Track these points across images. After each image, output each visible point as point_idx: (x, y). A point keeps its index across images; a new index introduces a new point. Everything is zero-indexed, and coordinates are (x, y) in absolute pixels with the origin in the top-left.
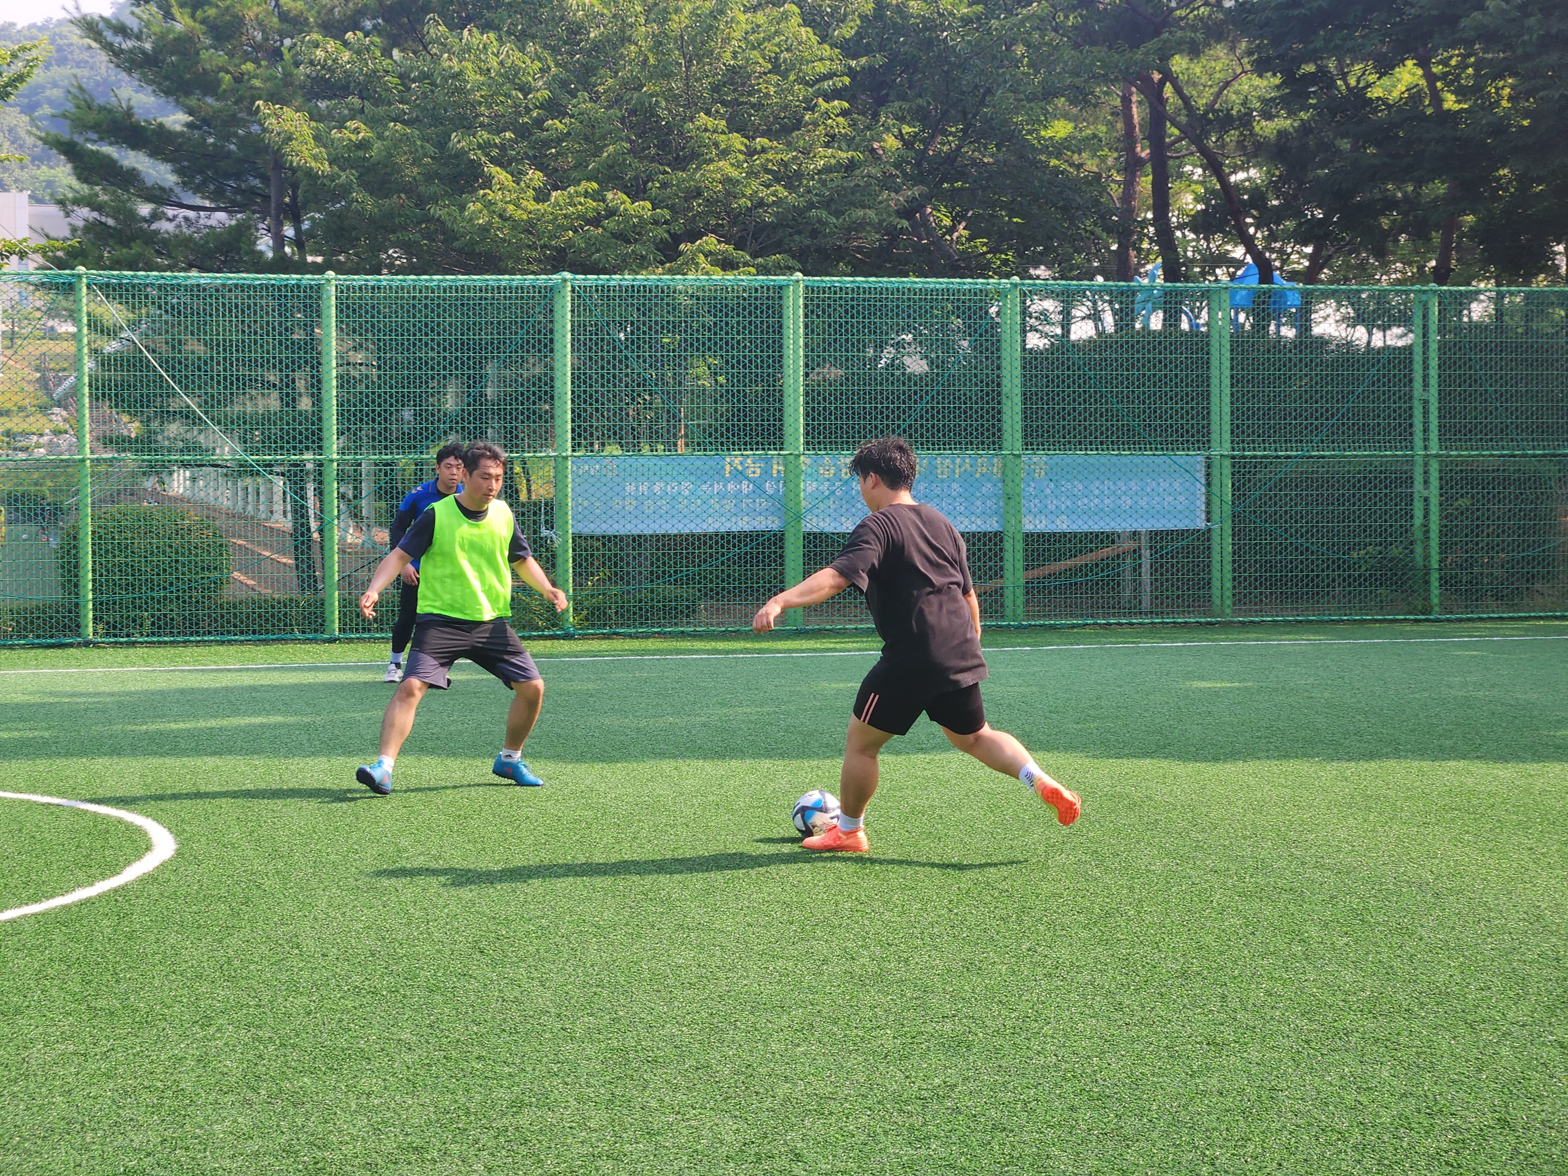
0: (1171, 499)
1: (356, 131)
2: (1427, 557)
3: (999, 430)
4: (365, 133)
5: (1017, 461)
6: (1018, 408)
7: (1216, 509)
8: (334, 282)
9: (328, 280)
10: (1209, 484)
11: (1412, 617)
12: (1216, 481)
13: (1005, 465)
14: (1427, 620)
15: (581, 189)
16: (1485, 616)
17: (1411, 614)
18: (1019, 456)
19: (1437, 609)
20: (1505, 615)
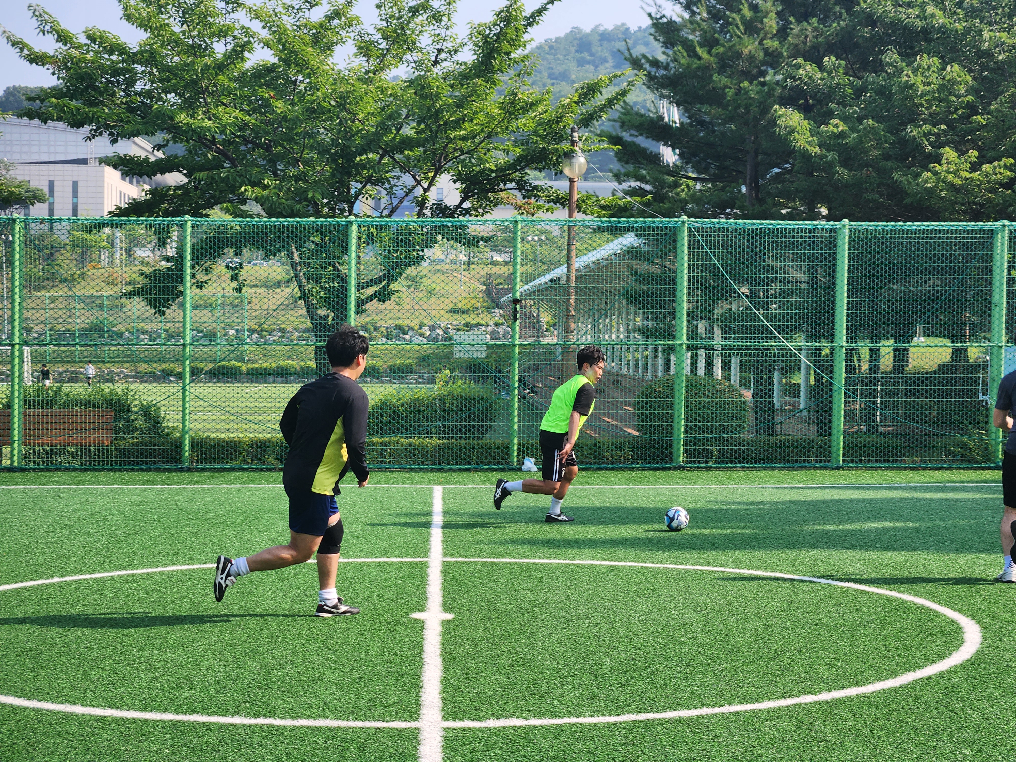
1: (836, 126)
4: (842, 127)
8: (847, 227)
9: (844, 226)
15: (1002, 163)
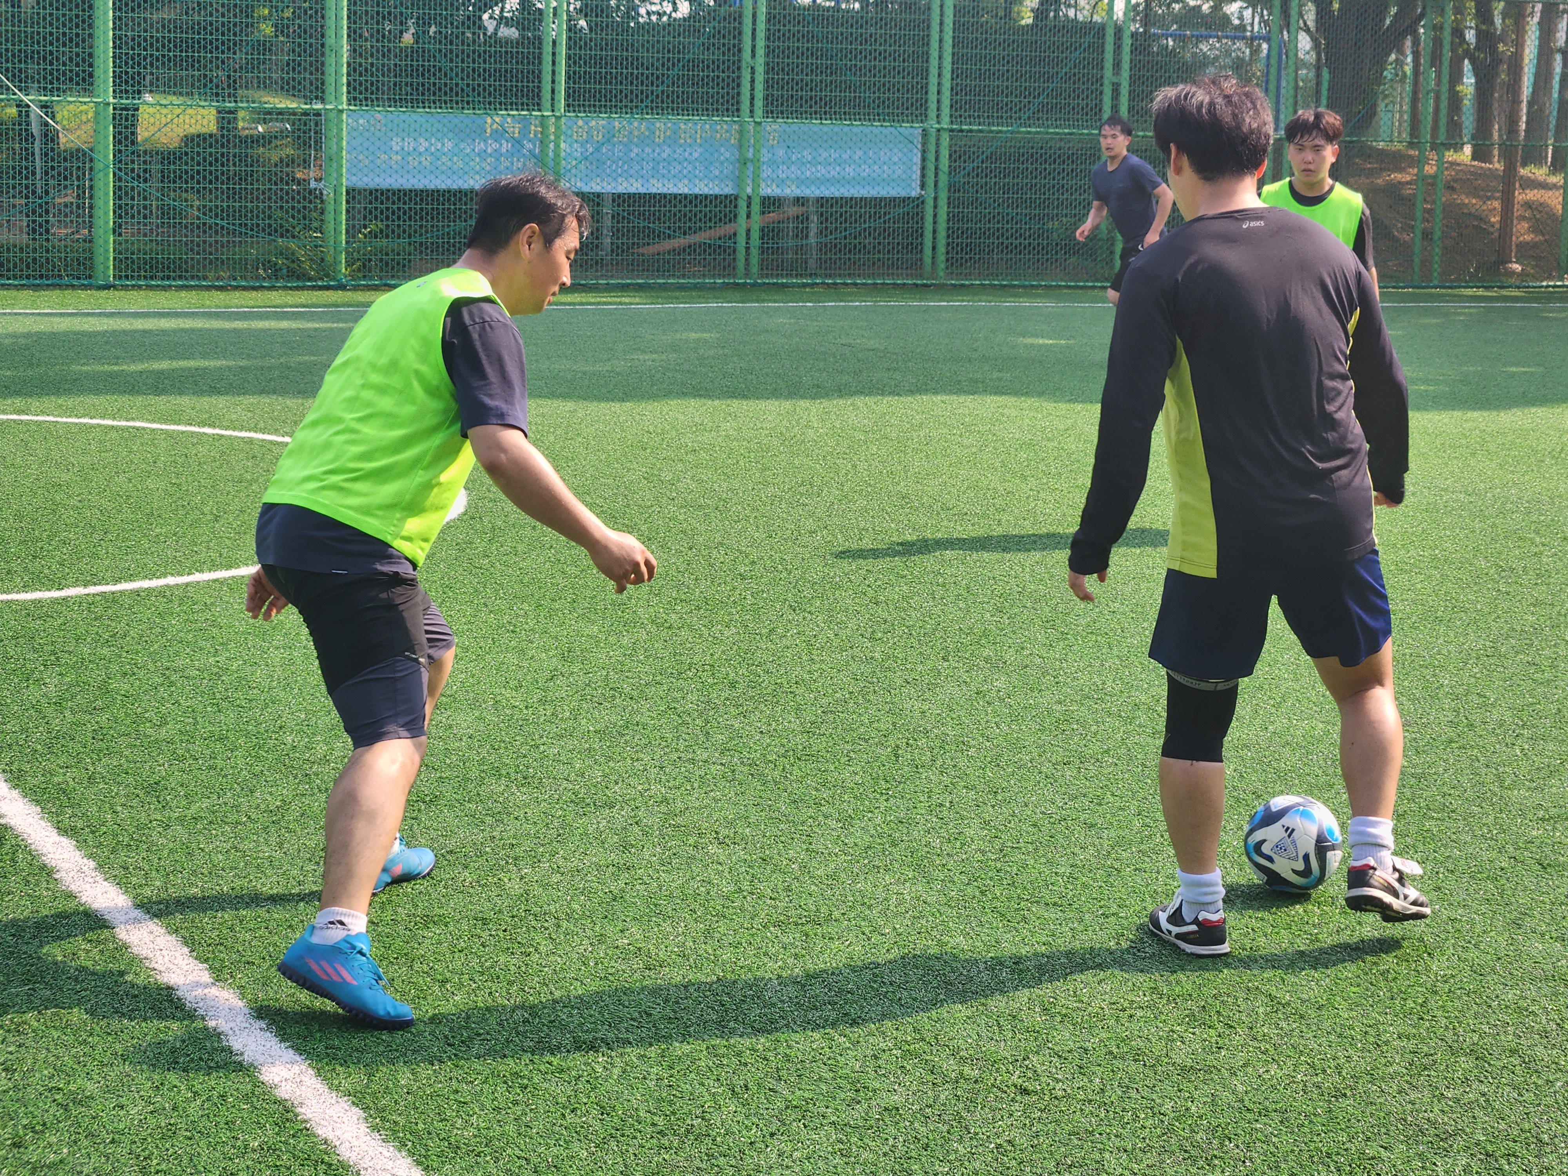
5: (758, 128)
6: (761, 77)
7: (930, 177)
10: (924, 155)
12: (931, 152)
13: (741, 132)
17: (1098, 280)
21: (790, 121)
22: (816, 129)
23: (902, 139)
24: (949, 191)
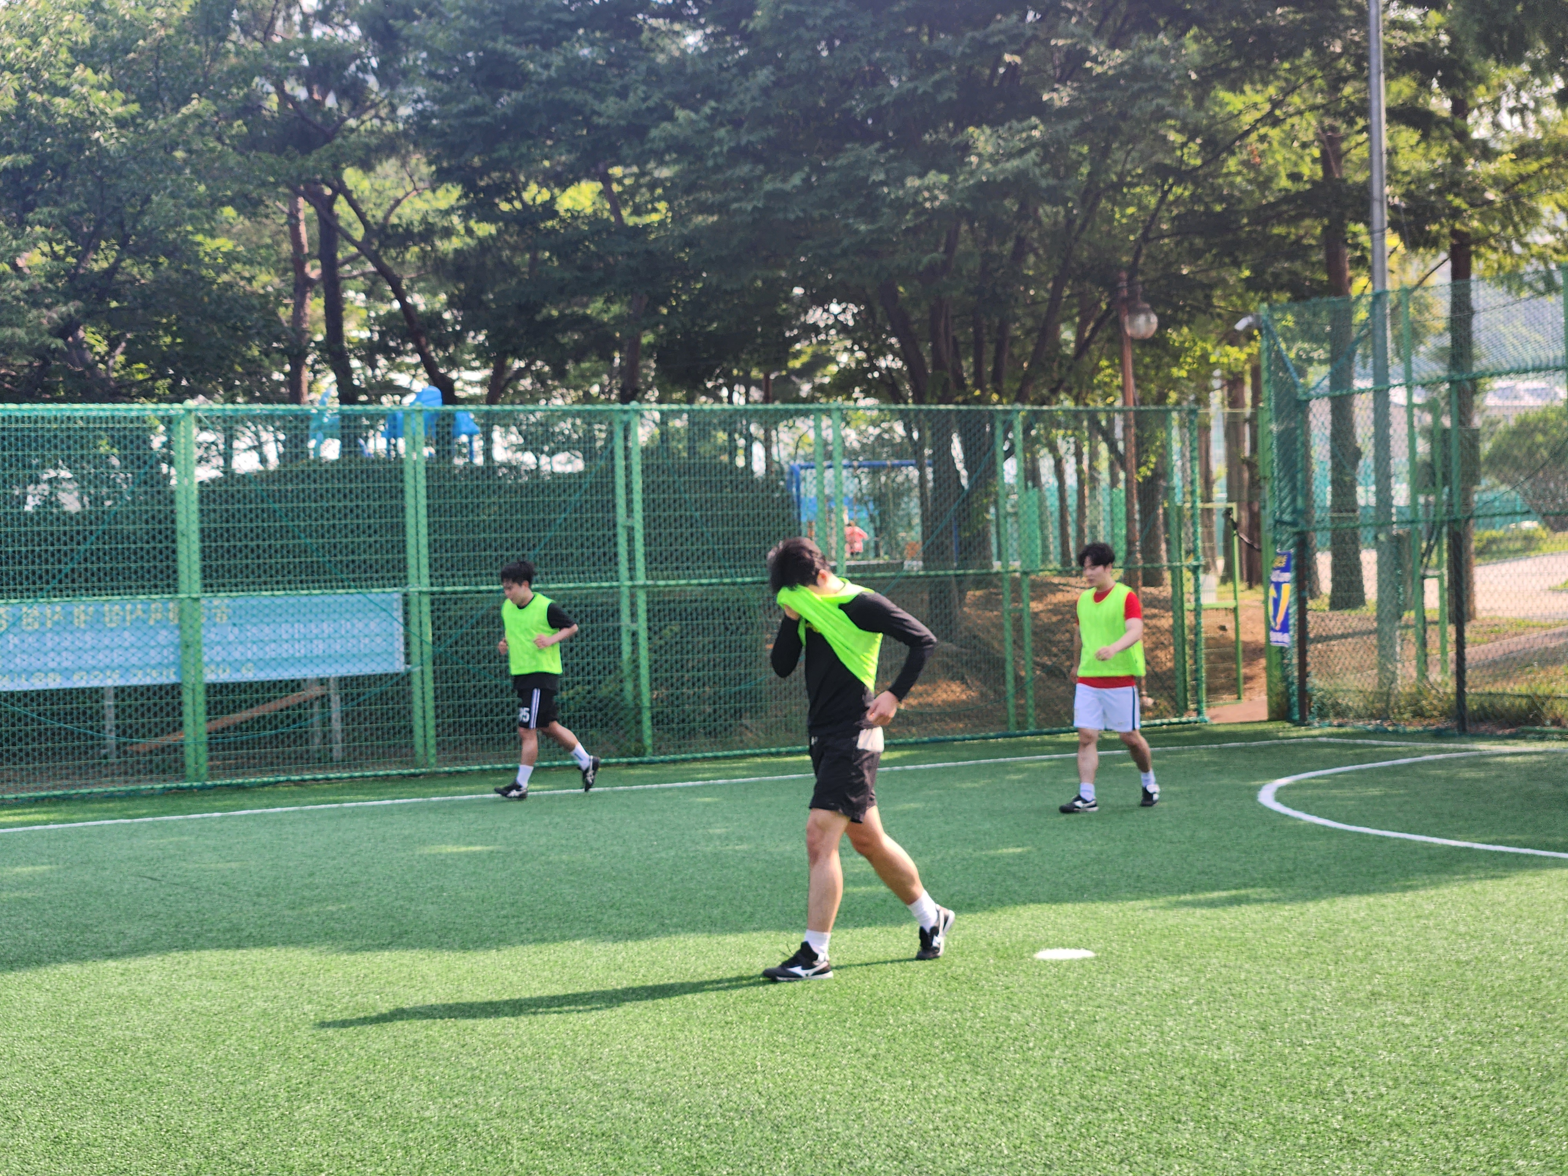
0: (367, 641)
2: (637, 696)
3: (175, 572)
5: (196, 605)
6: (196, 546)
7: (415, 649)
10: (407, 624)
11: (625, 760)
12: (414, 620)
13: (181, 611)
14: (641, 763)
16: (699, 755)
17: (623, 756)
18: (197, 600)
19: (650, 750)
20: (720, 754)
21: (234, 594)
22: (266, 602)
23: (372, 606)
24: (434, 664)
